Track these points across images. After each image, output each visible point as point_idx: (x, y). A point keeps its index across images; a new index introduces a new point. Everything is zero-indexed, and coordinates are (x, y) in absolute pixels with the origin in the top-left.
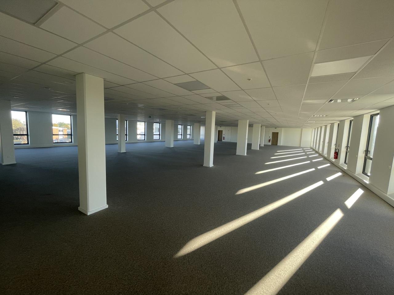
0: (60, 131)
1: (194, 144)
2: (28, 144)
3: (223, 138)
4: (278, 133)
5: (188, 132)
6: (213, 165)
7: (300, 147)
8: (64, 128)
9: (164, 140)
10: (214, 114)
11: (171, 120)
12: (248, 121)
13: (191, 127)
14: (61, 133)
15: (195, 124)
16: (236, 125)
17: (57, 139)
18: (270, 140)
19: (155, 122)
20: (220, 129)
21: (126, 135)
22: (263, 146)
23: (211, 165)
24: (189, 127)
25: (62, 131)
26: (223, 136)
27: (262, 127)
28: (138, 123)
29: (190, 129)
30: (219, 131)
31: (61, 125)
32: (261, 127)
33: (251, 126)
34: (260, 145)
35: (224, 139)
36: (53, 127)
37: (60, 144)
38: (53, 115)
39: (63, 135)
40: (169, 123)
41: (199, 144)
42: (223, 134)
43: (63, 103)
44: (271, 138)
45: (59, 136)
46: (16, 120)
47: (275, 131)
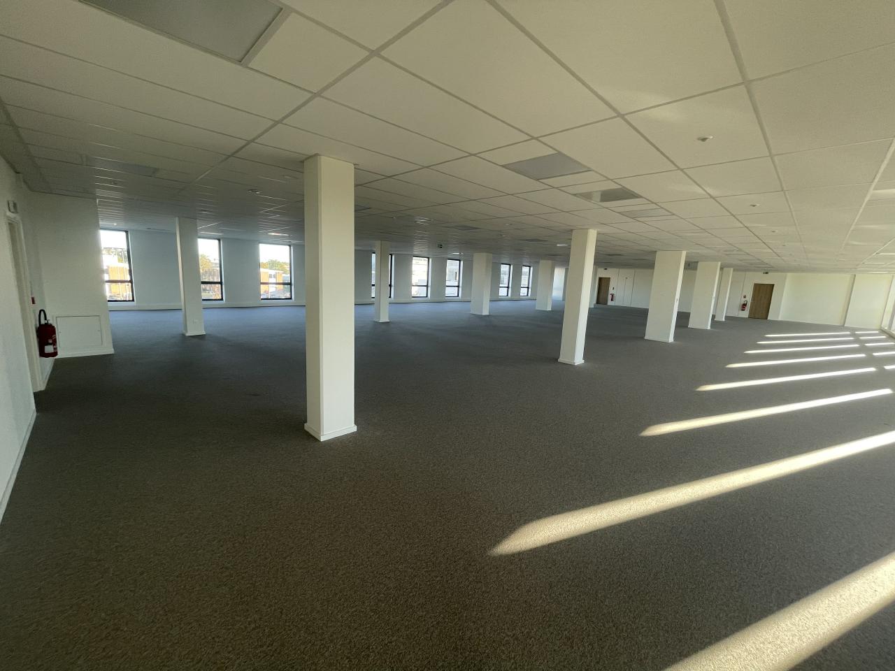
0: (270, 276)
1: (537, 308)
2: (222, 299)
3: (610, 297)
4: (773, 285)
5: (524, 282)
6: (583, 361)
7: (842, 327)
8: (278, 271)
9: (468, 299)
10: (592, 236)
11: (485, 254)
12: (684, 253)
13: (532, 268)
14: (273, 280)
15: (541, 261)
16: (650, 265)
17: (266, 292)
18: (744, 305)
19: (449, 257)
20: (603, 273)
21: (390, 286)
22: (724, 320)
23: (579, 360)
24: (525, 270)
25: (275, 276)
26: (611, 291)
27: (725, 269)
28: (415, 260)
29: (528, 274)
30: (600, 279)
31: (273, 264)
32: (722, 269)
33: (691, 266)
34: (714, 317)
35: (612, 300)
36: (262, 270)
37: (272, 302)
38: (260, 245)
39: (277, 284)
40: (480, 260)
41: (549, 309)
42: (611, 289)
43: (279, 220)
44: (749, 299)
45: (270, 285)
46: (203, 257)
47: (766, 280)
